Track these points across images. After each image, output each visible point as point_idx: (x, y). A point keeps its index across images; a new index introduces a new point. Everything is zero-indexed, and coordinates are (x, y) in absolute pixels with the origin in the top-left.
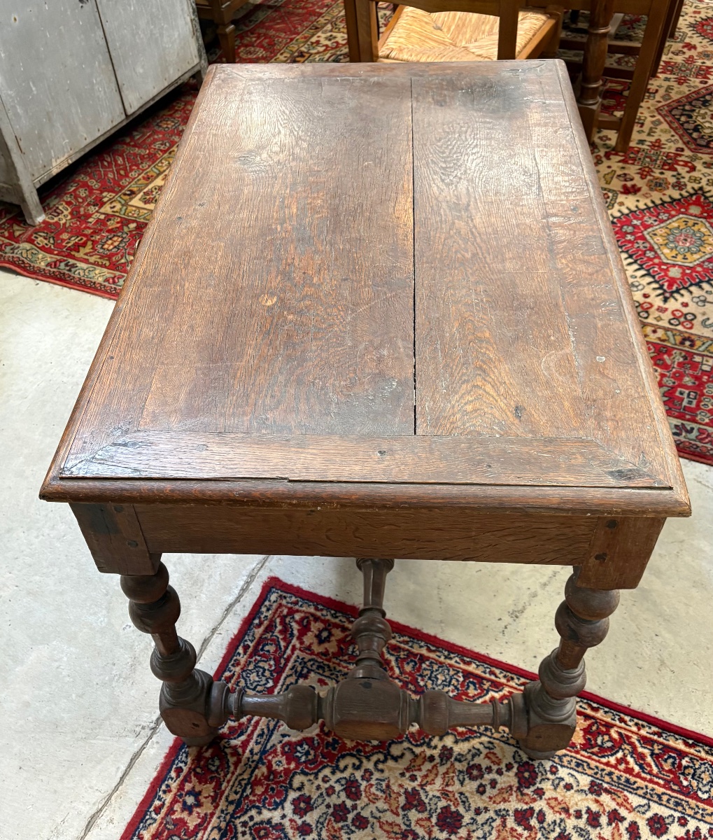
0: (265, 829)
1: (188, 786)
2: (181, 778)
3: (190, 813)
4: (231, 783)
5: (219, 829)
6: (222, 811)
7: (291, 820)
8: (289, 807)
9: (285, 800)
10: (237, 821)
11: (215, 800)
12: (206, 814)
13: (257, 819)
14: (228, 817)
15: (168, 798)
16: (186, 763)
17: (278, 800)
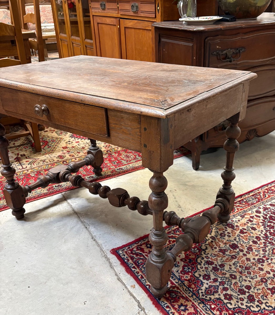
0: (208, 291)
1: (176, 307)
2: (171, 307)
3: (188, 310)
4: (184, 293)
5: (200, 303)
6: (194, 300)
7: (210, 282)
8: (205, 281)
9: (201, 281)
10: (200, 297)
11: (188, 300)
12: (192, 305)
13: (203, 291)
14: (197, 299)
16: (166, 304)
17: (200, 283)
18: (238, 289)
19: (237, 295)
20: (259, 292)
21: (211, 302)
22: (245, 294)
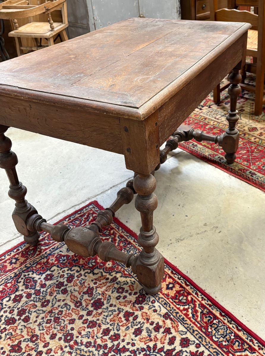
0: (30, 280)
1: (17, 256)
2: (17, 253)
3: (10, 265)
4: (31, 261)
5: (15, 273)
6: (21, 269)
7: (41, 281)
8: (44, 276)
9: (44, 273)
10: (23, 274)
11: (22, 264)
12: (15, 267)
13: (30, 276)
14: (21, 271)
15: (8, 257)
16: (22, 249)
17: (42, 272)
18: (26, 308)
19: (18, 307)
20: (18, 332)
21: (14, 283)
22: (17, 315)
